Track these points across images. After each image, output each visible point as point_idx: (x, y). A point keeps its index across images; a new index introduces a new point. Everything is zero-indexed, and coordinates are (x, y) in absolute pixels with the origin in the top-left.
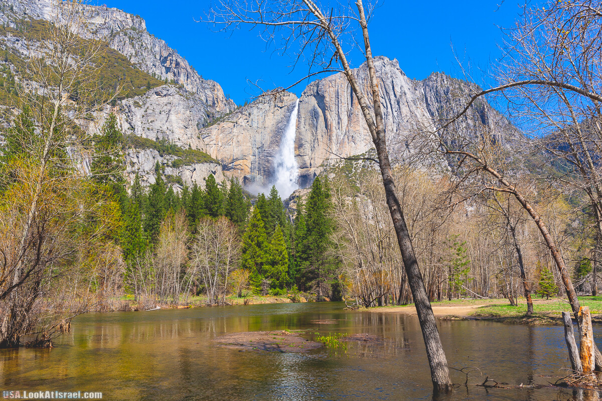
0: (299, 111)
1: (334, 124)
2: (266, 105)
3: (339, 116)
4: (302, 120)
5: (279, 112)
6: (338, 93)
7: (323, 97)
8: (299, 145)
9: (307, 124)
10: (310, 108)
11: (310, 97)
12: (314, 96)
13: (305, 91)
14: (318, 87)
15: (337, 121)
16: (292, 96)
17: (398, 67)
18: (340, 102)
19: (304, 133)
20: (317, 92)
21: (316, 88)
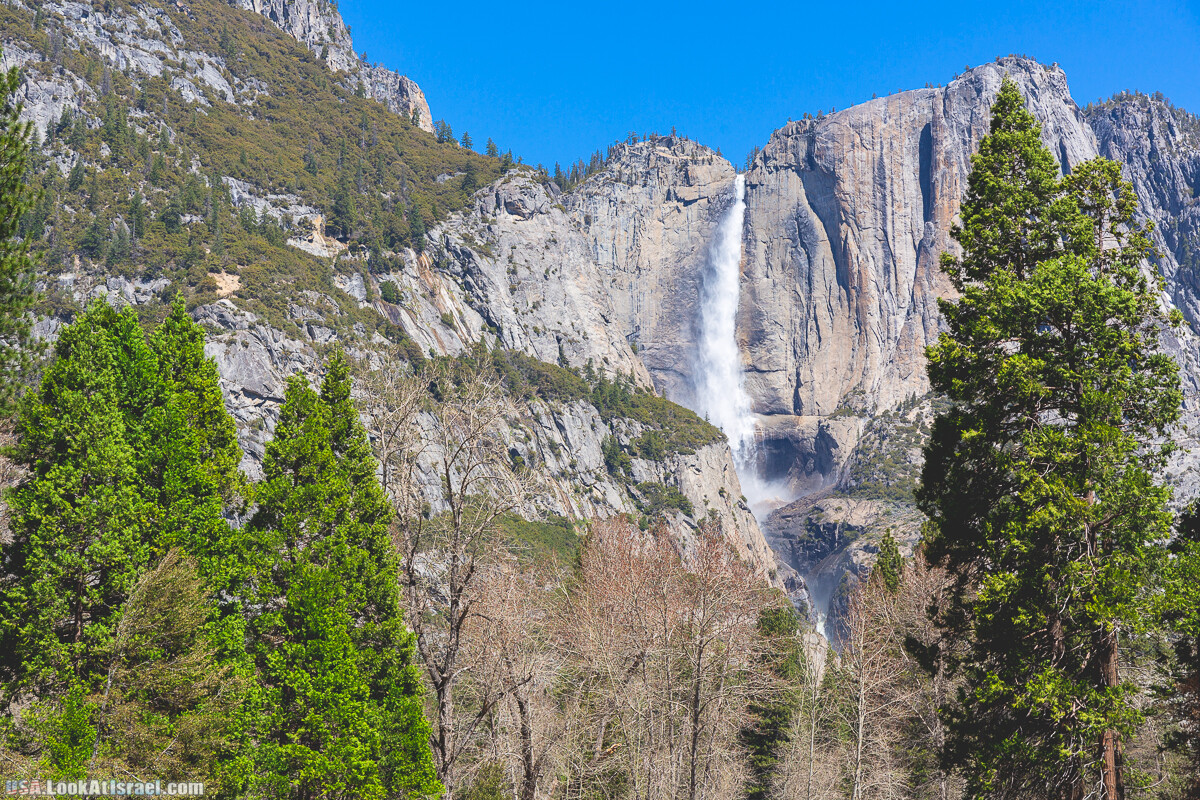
0: (747, 221)
1: (872, 273)
2: (636, 189)
3: (886, 244)
4: (760, 250)
5: (682, 217)
6: (882, 167)
7: (832, 179)
8: (753, 333)
9: (776, 262)
10: (785, 212)
11: (783, 172)
12: (798, 171)
13: (769, 152)
14: (812, 141)
15: (880, 264)
16: (722, 165)
17: (1068, 96)
18: (889, 199)
19: (766, 294)
20: (809, 159)
21: (803, 145)
